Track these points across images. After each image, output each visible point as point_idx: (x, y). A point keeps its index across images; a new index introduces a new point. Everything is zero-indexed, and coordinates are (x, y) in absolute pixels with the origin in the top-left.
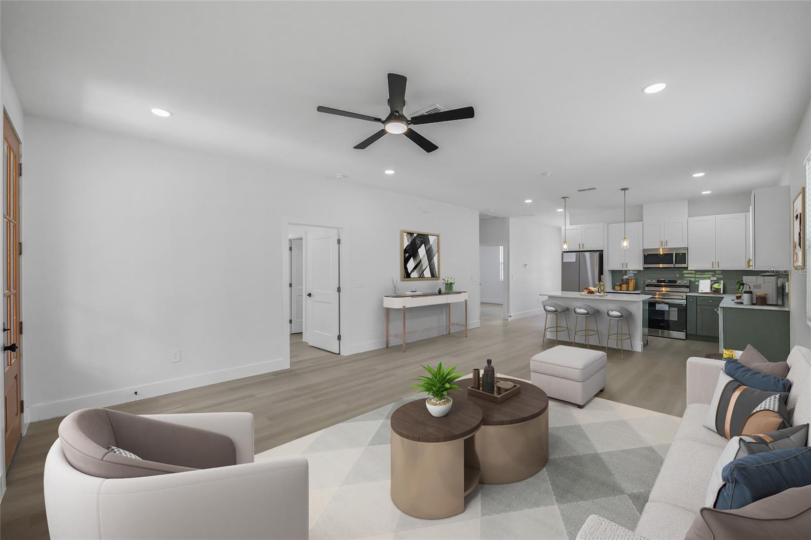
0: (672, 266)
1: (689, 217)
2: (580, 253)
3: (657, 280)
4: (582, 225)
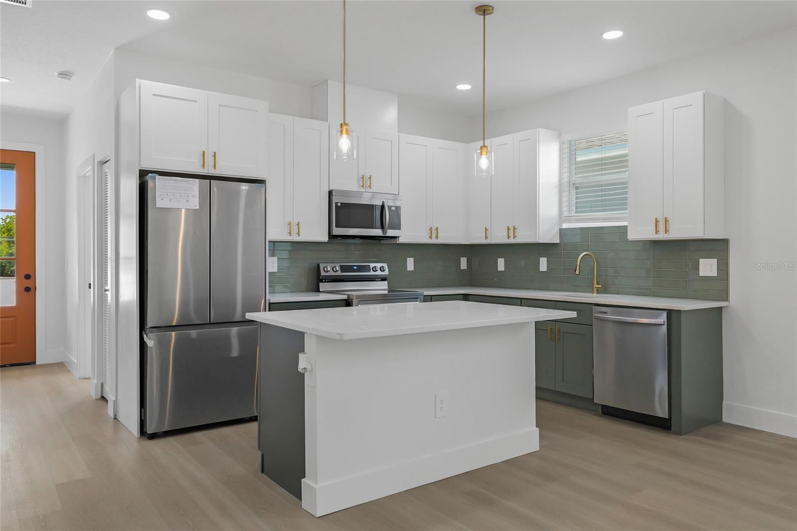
0: (381, 232)
1: (399, 132)
2: (211, 181)
3: (340, 266)
4: (209, 92)
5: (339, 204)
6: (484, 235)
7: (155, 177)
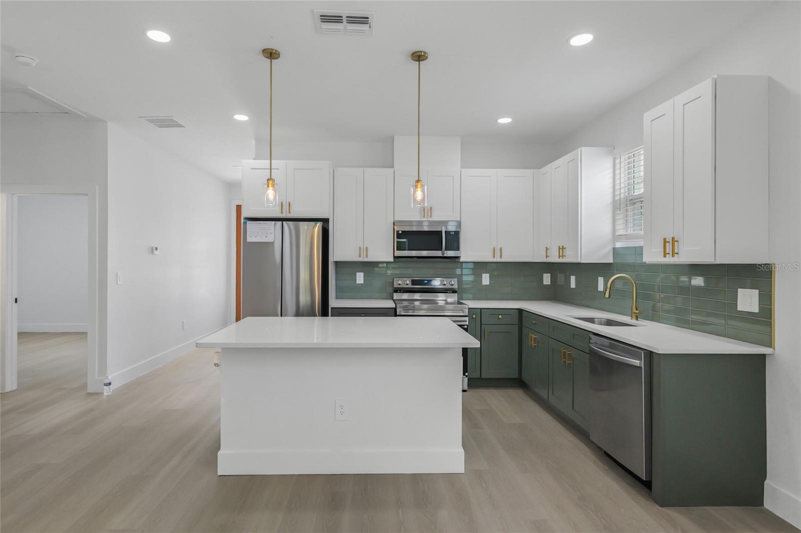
0: (438, 253)
1: (462, 167)
2: (284, 222)
3: (412, 280)
4: (287, 161)
5: (400, 232)
6: (545, 254)
7: (246, 223)
